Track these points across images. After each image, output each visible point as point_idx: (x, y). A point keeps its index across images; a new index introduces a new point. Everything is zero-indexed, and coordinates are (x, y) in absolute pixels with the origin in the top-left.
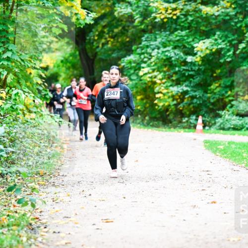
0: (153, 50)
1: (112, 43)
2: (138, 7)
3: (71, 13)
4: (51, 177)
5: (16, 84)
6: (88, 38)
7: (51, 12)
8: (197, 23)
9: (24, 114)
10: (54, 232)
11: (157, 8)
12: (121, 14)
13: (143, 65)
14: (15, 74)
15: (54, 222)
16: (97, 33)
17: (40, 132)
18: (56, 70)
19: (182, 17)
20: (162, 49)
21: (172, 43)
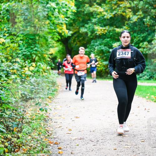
0: (96, 46)
1: (79, 44)
2: (89, 29)
3: (62, 31)
4: (54, 99)
5: (39, 61)
6: (69, 42)
7: (54, 31)
8: (114, 35)
9: (42, 73)
10: (55, 122)
11: (97, 29)
12: (83, 32)
13: (92, 53)
14: (39, 57)
15: (55, 118)
16: (73, 40)
17: (49, 80)
18: (56, 55)
19: (108, 33)
20: (99, 46)
21: (103, 44)
